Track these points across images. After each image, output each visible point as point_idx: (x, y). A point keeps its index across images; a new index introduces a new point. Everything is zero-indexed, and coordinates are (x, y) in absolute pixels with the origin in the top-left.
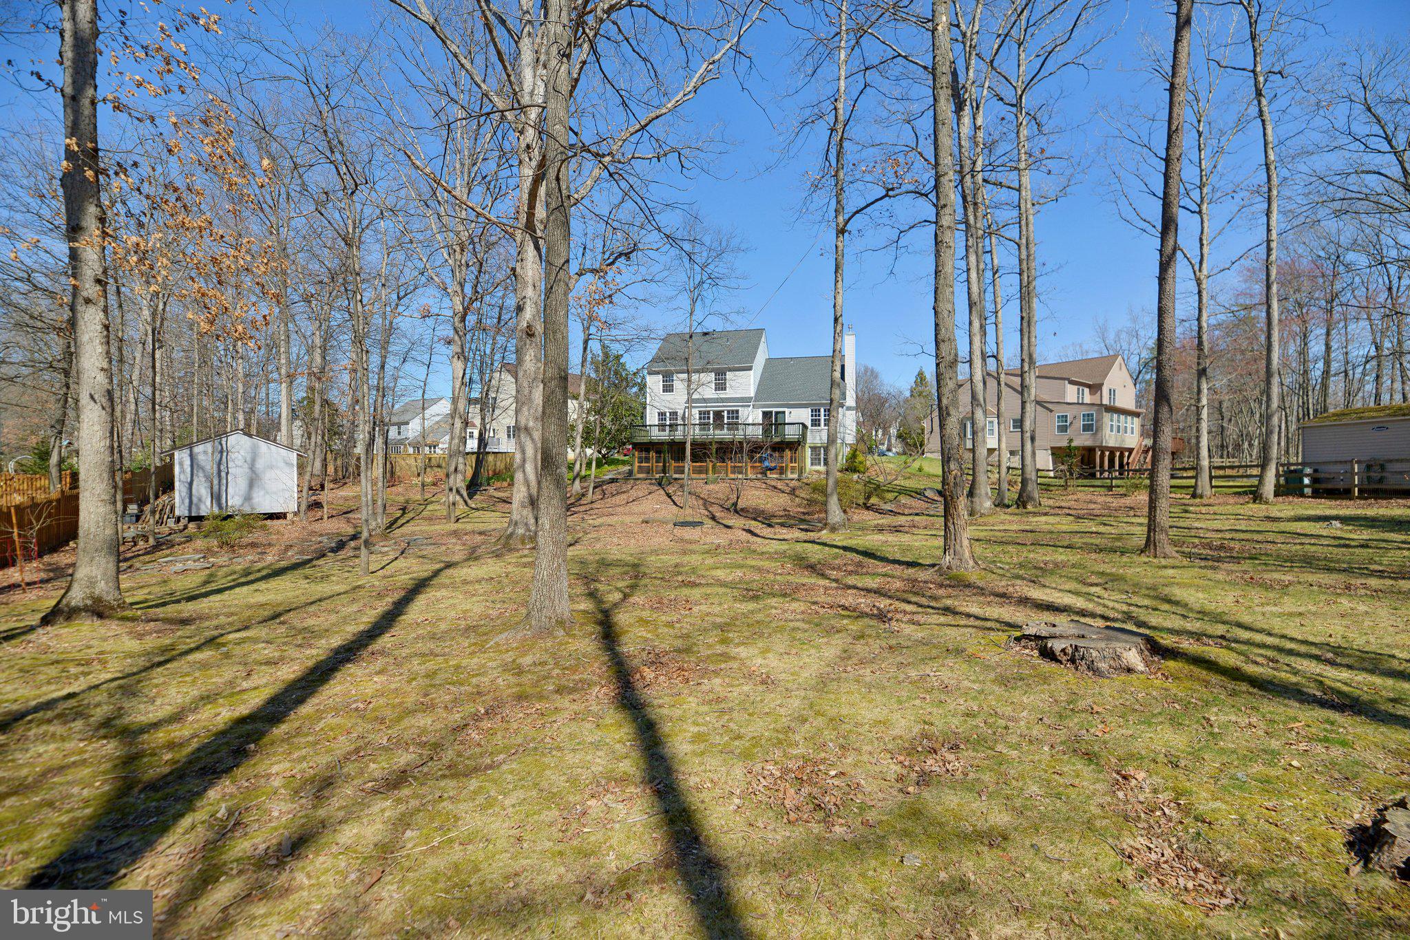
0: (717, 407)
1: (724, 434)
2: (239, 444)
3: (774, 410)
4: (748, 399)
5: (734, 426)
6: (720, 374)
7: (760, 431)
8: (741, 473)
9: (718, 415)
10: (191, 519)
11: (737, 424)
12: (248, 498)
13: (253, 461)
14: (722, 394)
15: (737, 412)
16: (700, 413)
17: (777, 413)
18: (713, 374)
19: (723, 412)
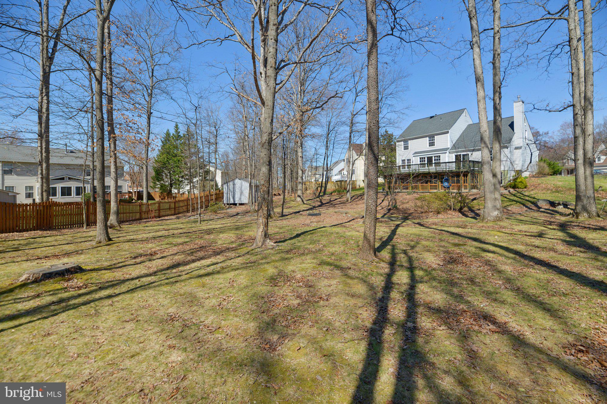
0: (429, 155)
1: (433, 169)
2: (237, 181)
3: (462, 154)
4: (446, 149)
5: (438, 164)
6: (432, 137)
7: (454, 165)
8: (436, 189)
9: (430, 159)
10: (228, 204)
11: (440, 163)
12: (240, 199)
13: (241, 187)
14: (432, 148)
15: (439, 156)
16: (420, 158)
17: (464, 155)
18: (428, 138)
19: (432, 157)
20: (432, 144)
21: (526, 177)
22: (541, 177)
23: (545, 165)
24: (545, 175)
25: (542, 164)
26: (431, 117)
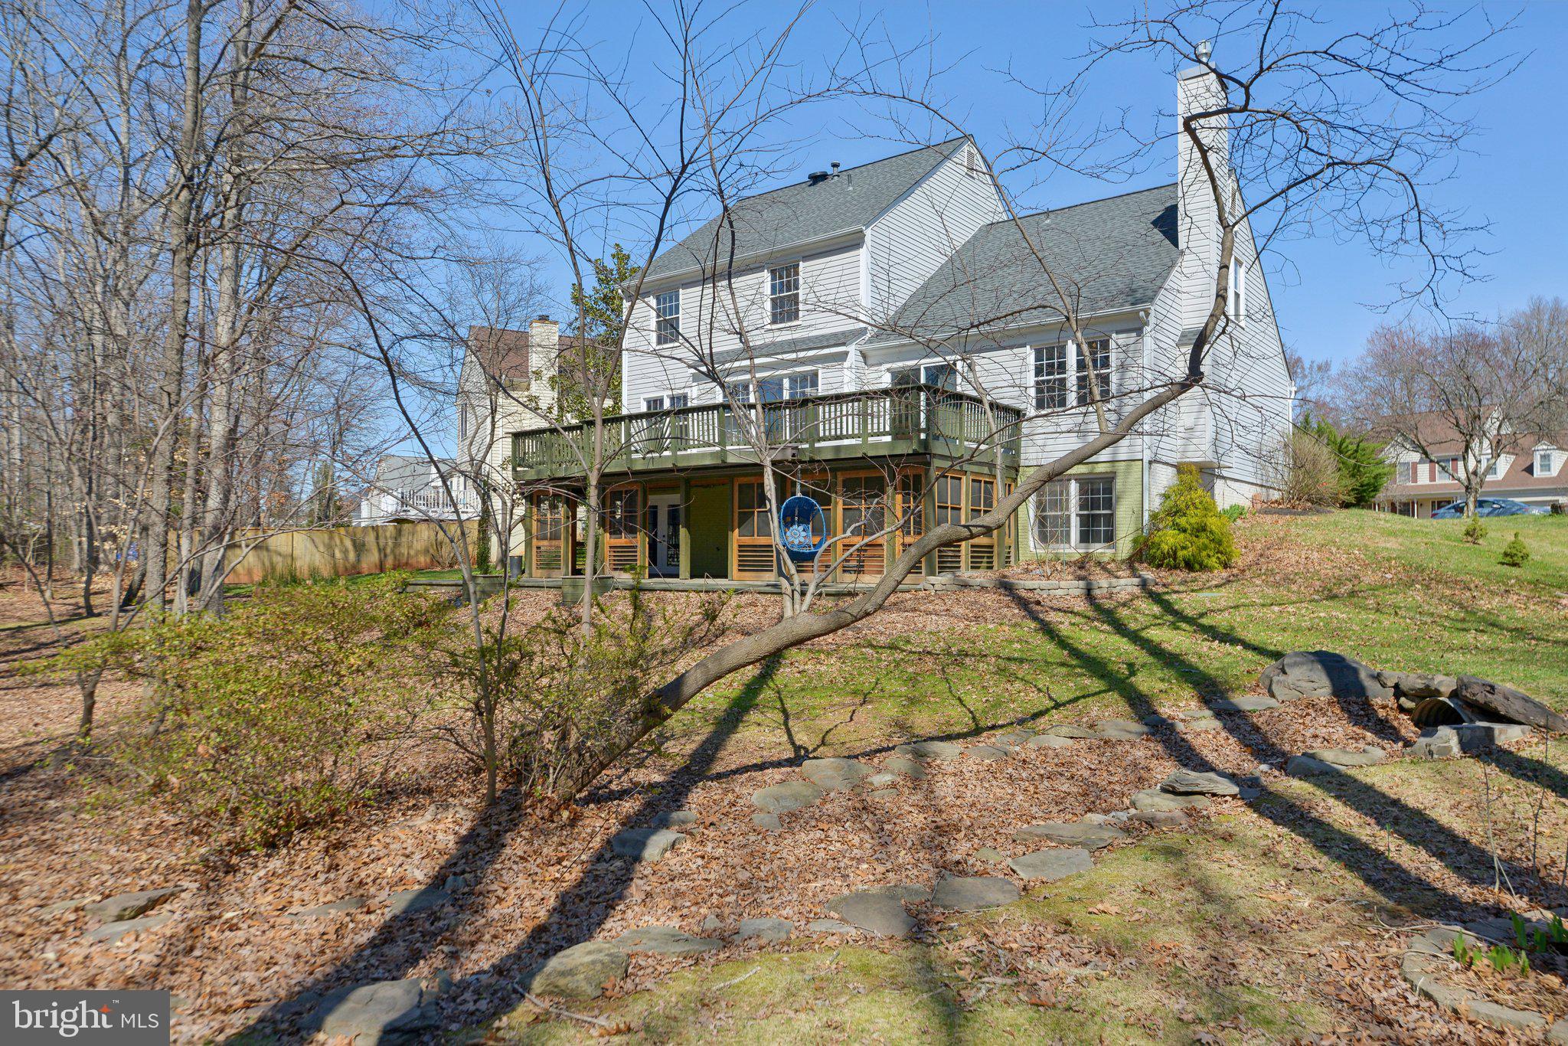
0: (769, 368)
3: (925, 363)
6: (785, 270)
17: (932, 372)
18: (766, 275)
19: (780, 379)
20: (785, 309)
21: (1237, 513)
22: (1305, 512)
23: (1325, 454)
24: (1317, 502)
25: (1308, 444)
26: (817, 179)
